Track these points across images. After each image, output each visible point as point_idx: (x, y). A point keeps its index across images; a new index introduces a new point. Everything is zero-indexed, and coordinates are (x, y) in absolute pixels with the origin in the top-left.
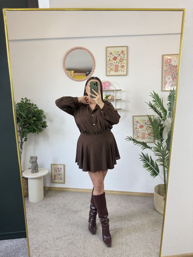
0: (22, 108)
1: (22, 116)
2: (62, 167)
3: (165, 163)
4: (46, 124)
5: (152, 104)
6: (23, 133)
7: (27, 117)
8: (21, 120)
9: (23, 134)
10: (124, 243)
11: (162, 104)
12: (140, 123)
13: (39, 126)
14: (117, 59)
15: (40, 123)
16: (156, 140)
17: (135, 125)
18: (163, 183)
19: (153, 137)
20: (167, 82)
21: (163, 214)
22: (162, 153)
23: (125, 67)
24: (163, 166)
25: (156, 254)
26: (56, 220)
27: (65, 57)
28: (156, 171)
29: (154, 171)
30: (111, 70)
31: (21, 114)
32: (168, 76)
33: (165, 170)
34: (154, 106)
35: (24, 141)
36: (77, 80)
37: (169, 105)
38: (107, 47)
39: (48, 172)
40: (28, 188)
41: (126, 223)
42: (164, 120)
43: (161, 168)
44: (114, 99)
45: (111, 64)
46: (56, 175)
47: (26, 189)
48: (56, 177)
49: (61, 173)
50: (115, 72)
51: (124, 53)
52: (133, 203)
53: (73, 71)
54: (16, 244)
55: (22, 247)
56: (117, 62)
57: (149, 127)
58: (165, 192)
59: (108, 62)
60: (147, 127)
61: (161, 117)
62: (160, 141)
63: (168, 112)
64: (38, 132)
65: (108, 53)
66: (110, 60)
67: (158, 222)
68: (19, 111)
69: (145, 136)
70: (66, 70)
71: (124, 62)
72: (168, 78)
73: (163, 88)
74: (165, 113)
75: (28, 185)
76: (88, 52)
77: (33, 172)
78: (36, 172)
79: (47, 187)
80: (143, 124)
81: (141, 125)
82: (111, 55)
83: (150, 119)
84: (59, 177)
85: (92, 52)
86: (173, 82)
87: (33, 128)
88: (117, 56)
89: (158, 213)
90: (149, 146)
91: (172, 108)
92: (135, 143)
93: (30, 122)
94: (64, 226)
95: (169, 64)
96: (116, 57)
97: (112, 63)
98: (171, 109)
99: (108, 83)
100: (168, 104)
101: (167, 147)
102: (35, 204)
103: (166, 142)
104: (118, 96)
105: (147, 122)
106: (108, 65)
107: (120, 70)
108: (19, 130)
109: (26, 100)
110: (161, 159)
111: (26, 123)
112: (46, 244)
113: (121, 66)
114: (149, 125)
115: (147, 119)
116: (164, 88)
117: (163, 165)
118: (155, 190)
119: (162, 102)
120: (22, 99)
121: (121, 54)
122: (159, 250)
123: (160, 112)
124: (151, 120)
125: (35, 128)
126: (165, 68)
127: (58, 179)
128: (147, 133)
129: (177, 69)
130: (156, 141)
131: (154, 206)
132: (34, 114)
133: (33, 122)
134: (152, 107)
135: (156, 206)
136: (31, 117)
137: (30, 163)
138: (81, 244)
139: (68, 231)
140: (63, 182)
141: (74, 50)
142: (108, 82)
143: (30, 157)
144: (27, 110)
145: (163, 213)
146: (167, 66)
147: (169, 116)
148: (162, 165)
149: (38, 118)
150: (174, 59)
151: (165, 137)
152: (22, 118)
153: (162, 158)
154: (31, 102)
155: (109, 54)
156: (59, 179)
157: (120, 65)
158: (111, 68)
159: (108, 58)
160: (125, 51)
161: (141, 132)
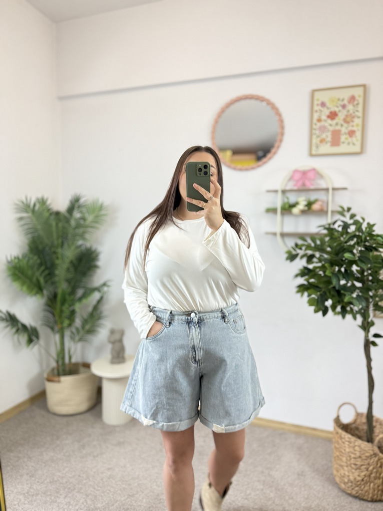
14: (337, 115)
23: (358, 134)
27: (216, 119)
36: (240, 167)
38: (314, 91)
44: (325, 209)
45: (323, 129)
50: (331, 146)
51: (358, 100)
56: (337, 124)
59: (314, 124)
65: (316, 102)
71: (355, 124)
76: (268, 104)
78: (119, 362)
82: (322, 109)
85: (277, 105)
88: (337, 109)
96: (335, 111)
97: (324, 126)
99: (313, 172)
106: (314, 131)
107: (343, 143)
113: (347, 131)
121: (349, 103)
137: (110, 342)
141: (237, 103)
142: (314, 170)
143: (110, 331)
155: (318, 105)
157: (344, 130)
158: (321, 137)
159: (316, 116)
160: (359, 96)
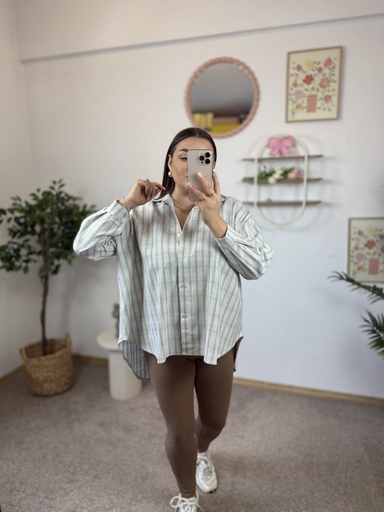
12: (367, 236)
14: (313, 80)
17: (353, 239)
23: (335, 99)
27: (189, 84)
36: (215, 135)
38: (289, 54)
44: (301, 177)
45: (299, 94)
50: (307, 111)
51: (334, 63)
53: (211, 115)
56: (313, 89)
59: (290, 88)
65: (292, 66)
66: (295, 85)
69: (378, 267)
70: (191, 113)
71: (330, 88)
76: (243, 68)
80: (375, 239)
81: (369, 242)
82: (298, 73)
85: (253, 68)
88: (313, 73)
96: (311, 75)
97: (301, 91)
99: (288, 140)
102: (124, 403)
104: (314, 169)
106: (290, 97)
107: (319, 108)
113: (323, 96)
121: (326, 66)
137: (115, 317)
142: (290, 137)
155: (294, 68)
157: (320, 95)
158: (297, 103)
159: (292, 80)
160: (336, 59)
161: (369, 257)
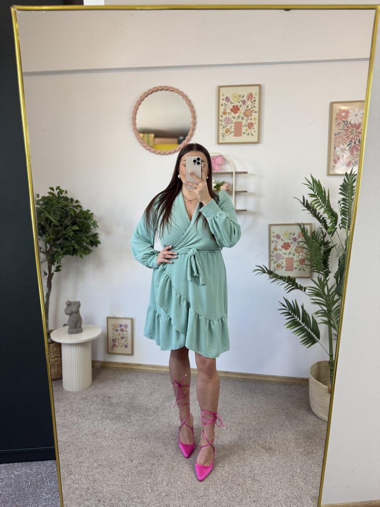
0: (52, 206)
1: (51, 221)
2: (129, 323)
3: (331, 319)
4: (97, 238)
5: (307, 201)
6: (53, 256)
7: (61, 225)
8: (50, 230)
9: (52, 259)
10: (249, 475)
11: (329, 201)
12: (283, 239)
13: (85, 244)
14: (239, 109)
15: (87, 237)
16: (315, 273)
17: (273, 242)
18: (328, 359)
19: (309, 267)
20: (338, 158)
21: (327, 420)
22: (326, 300)
23: (256, 126)
24: (327, 326)
25: (311, 500)
26: (114, 427)
27: (135, 106)
28: (314, 336)
29: (308, 335)
30: (227, 131)
31: (49, 218)
32: (341, 146)
33: (333, 333)
34: (312, 206)
35: (56, 271)
36: (159, 151)
37: (343, 203)
38: (220, 87)
39: (102, 333)
40: (61, 363)
41: (252, 436)
42: (332, 233)
43: (323, 328)
44: (231, 190)
45: (228, 121)
46: (115, 339)
47: (58, 364)
48: (116, 342)
49: (127, 334)
50: (235, 136)
51: (254, 98)
52: (267, 397)
53: (152, 135)
54: (36, 472)
55: (49, 478)
56: (239, 117)
57: (301, 247)
58: (331, 377)
59: (220, 116)
60: (297, 247)
61: (326, 227)
62: (323, 276)
63: (340, 217)
64: (82, 254)
65: (221, 97)
66: (225, 113)
67: (317, 436)
68: (45, 212)
69: (293, 265)
70: (137, 133)
71: (252, 117)
72: (342, 149)
73: (331, 169)
74: (333, 220)
75: (61, 356)
76: (182, 96)
77: (71, 332)
78: (77, 332)
79: (99, 362)
80: (290, 242)
81: (285, 243)
82: (226, 103)
83: (303, 231)
84: (122, 342)
85: (190, 97)
86: (352, 157)
87: (73, 246)
88: (239, 104)
89: (315, 419)
90: (300, 285)
91: (348, 209)
92: (273, 277)
93: (65, 234)
94: (130, 439)
95: (344, 122)
96: (237, 106)
97: (229, 118)
98: (346, 211)
99: (220, 158)
100: (339, 202)
101: (336, 289)
102: (76, 394)
103: (336, 277)
104: (240, 183)
105: (297, 237)
106: (221, 123)
107: (244, 133)
108: (46, 249)
109: (58, 191)
110: (325, 311)
111: (59, 237)
112: (94, 472)
113: (247, 124)
114: (301, 244)
115: (297, 230)
116: (333, 170)
117: (328, 323)
118: (311, 373)
119: (328, 197)
120: (52, 189)
121: (248, 99)
122: (316, 491)
123: (323, 218)
124: (305, 232)
125: (76, 247)
126: (335, 130)
127: (119, 347)
128: (298, 260)
129: (359, 130)
130: (316, 276)
131: (308, 403)
132: (74, 219)
133: (72, 234)
134: (308, 206)
135: (312, 403)
136: (68, 226)
137: (66, 314)
138: (162, 474)
139: (138, 448)
140: (130, 353)
141: (154, 93)
142: (221, 156)
143: (66, 303)
144: (61, 211)
145: (326, 418)
146: (339, 124)
147: (341, 225)
148: (325, 322)
149: (82, 226)
150: (355, 111)
151: (334, 267)
152: (50, 226)
153: (325, 308)
154: (69, 196)
155: (223, 99)
156: (121, 347)
157: (244, 122)
158: (226, 128)
159: (222, 109)
160: (256, 94)
161: (286, 257)
